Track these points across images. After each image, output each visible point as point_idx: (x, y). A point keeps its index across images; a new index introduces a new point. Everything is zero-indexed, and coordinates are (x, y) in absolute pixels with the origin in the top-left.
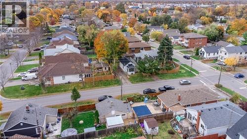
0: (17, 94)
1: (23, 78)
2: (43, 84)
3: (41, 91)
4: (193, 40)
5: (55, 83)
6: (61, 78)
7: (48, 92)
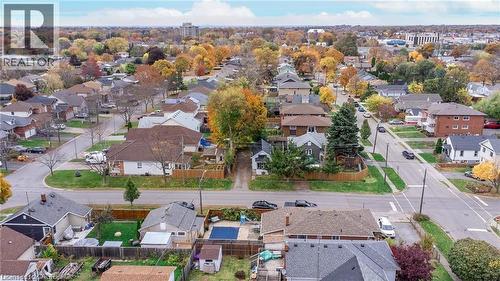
0: (66, 182)
1: (87, 160)
2: (107, 172)
3: (99, 183)
4: (444, 118)
5: (125, 173)
6: (135, 164)
7: (109, 186)
